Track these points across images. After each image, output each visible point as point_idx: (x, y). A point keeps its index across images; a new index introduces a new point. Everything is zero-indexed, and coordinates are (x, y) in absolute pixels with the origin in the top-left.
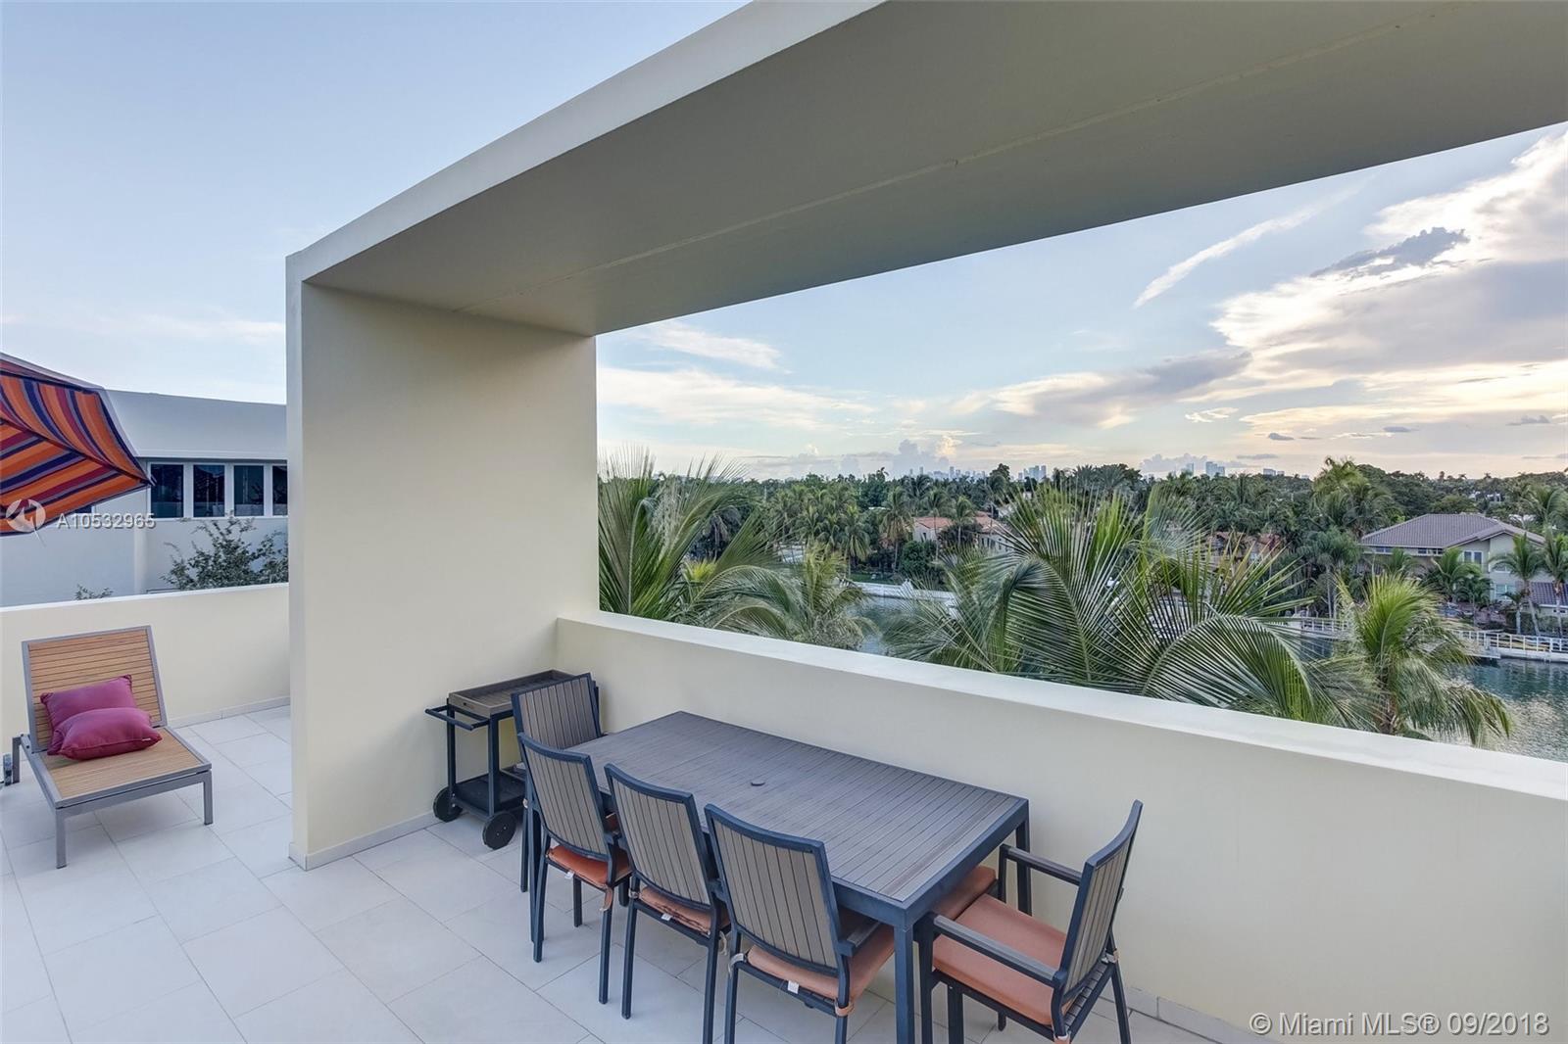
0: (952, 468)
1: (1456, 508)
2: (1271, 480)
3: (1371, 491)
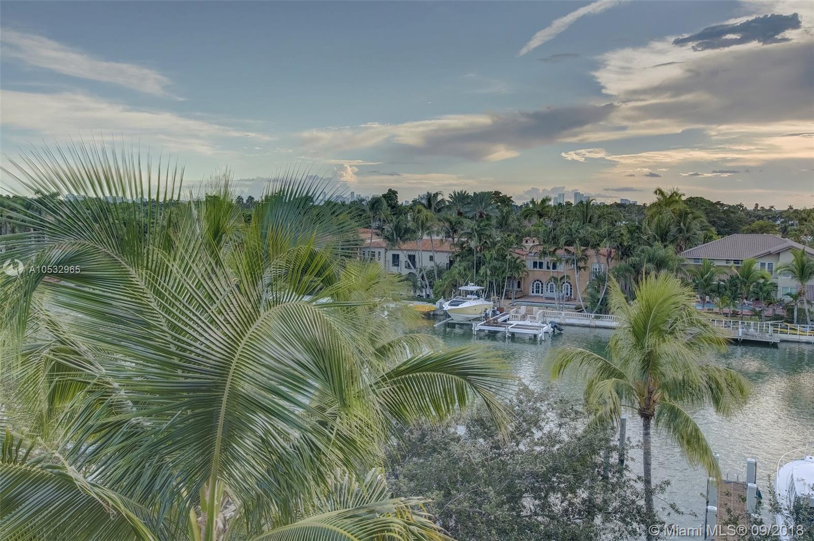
0: (352, 193)
1: (762, 230)
2: (624, 207)
3: (690, 215)
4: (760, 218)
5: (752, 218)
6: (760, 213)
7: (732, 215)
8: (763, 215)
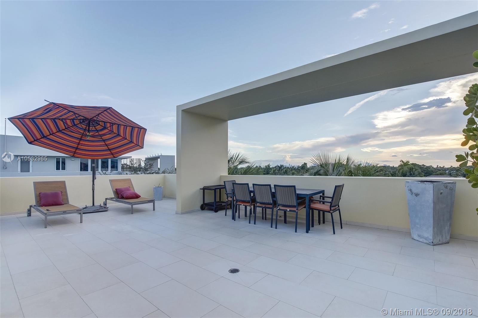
0: (289, 164)
1: (441, 174)
2: (386, 167)
3: (414, 169)
4: (439, 170)
5: (437, 170)
6: (439, 168)
7: (429, 169)
8: (441, 169)
